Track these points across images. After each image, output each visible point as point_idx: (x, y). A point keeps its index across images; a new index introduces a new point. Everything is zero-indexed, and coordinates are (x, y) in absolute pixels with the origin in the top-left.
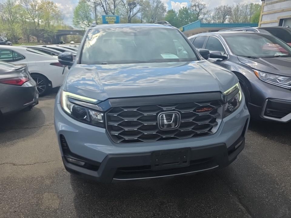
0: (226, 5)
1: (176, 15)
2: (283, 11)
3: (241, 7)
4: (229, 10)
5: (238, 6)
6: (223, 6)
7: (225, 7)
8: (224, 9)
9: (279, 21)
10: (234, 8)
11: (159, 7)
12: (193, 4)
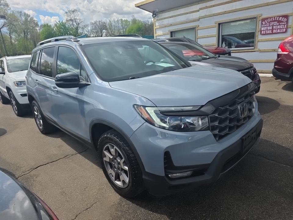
0: (100, 20)
1: (53, 29)
2: (171, 25)
3: (113, 23)
4: (104, 25)
5: (110, 21)
6: (98, 21)
7: (99, 21)
8: (100, 23)
9: (170, 33)
10: (108, 23)
11: (28, 21)
12: (69, 18)
